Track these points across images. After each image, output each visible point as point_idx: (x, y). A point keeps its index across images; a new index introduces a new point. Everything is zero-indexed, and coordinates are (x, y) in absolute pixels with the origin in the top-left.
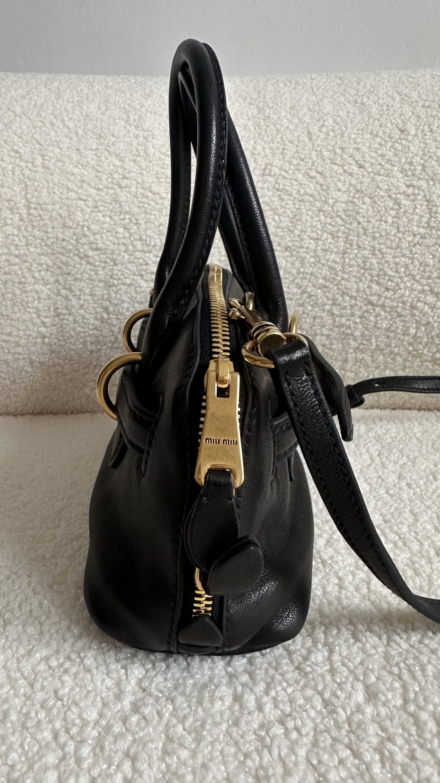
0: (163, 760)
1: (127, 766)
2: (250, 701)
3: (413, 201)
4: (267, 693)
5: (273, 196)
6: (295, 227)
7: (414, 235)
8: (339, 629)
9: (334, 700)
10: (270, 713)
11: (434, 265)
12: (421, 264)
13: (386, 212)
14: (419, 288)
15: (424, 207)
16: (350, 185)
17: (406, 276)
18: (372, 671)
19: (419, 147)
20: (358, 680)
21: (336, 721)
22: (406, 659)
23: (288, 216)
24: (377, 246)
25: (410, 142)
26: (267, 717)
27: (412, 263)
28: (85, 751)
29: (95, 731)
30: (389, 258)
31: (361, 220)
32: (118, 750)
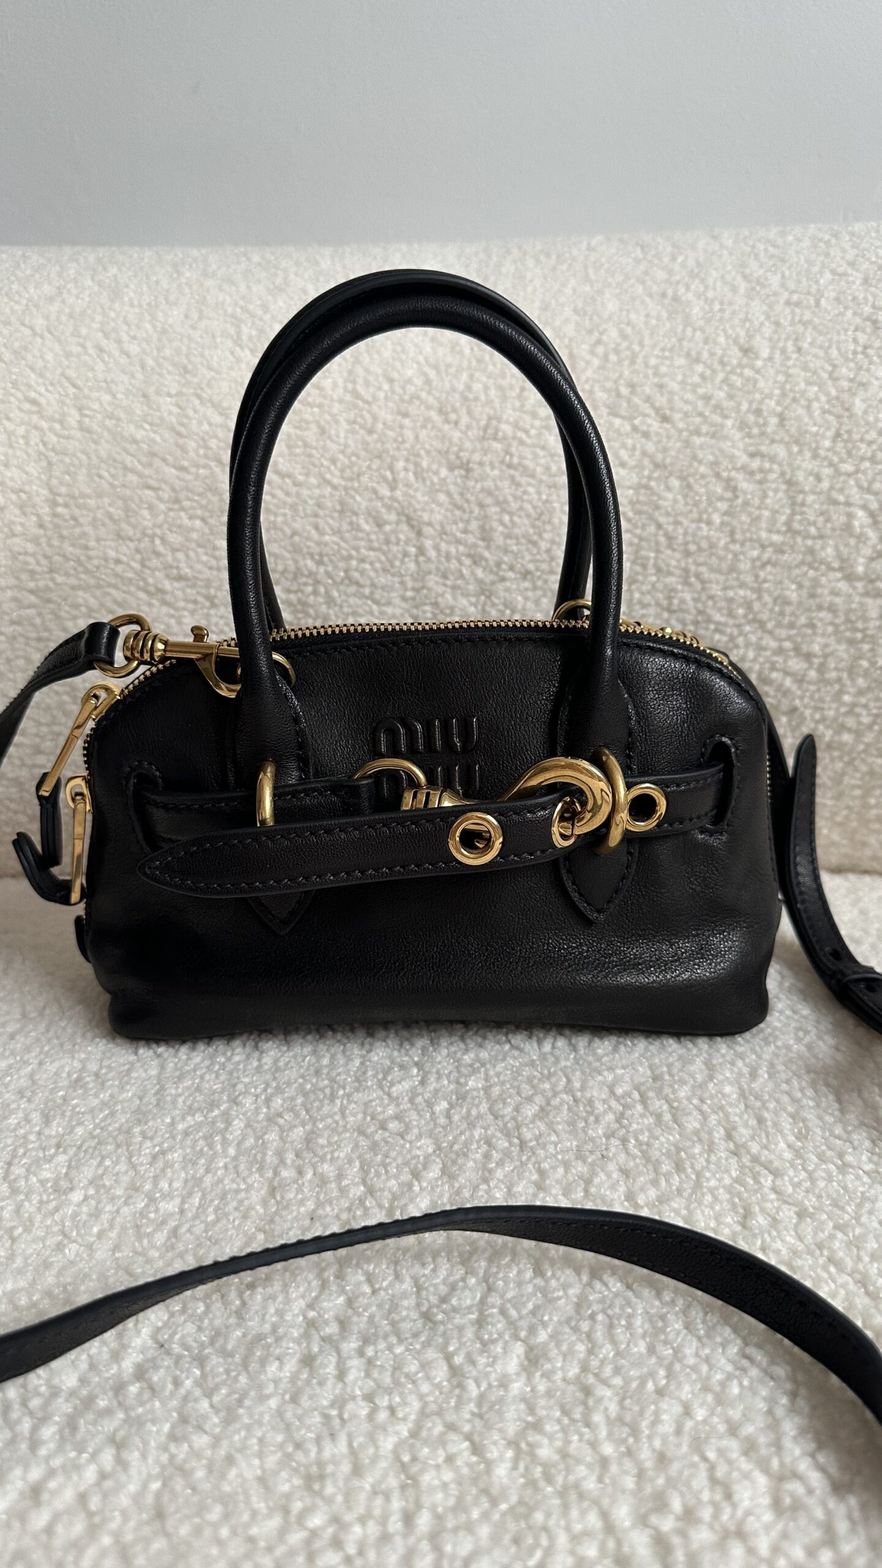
3: (760, 482)
5: (501, 478)
6: (540, 535)
7: (763, 547)
11: (800, 603)
12: (775, 600)
13: (710, 503)
14: (773, 644)
15: (780, 494)
16: (644, 454)
17: (749, 622)
19: (775, 382)
23: (528, 516)
24: (693, 568)
25: (758, 372)
27: (759, 598)
29: (69, 1405)
30: (716, 590)
31: (662, 520)
32: (99, 1432)
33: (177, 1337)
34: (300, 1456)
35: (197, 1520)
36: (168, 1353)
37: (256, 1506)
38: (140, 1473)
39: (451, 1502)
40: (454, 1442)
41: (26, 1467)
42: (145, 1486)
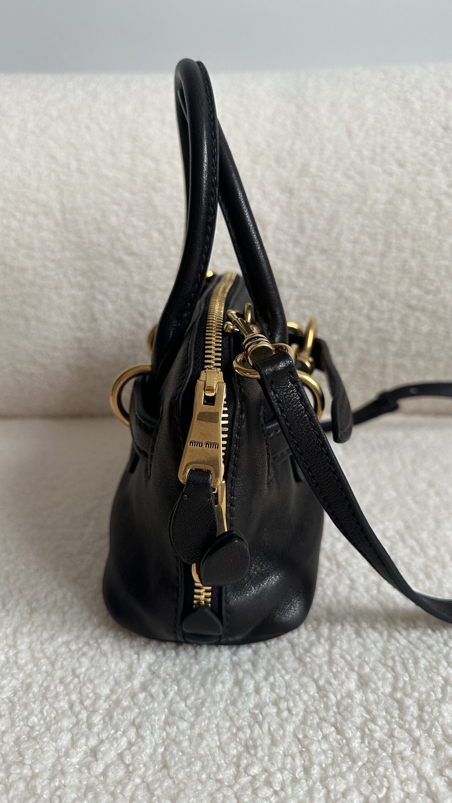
0: (164, 729)
1: (132, 733)
2: (250, 686)
4: (266, 679)
8: (343, 625)
9: (328, 687)
10: (266, 695)
18: (367, 663)
20: (353, 670)
21: (326, 705)
22: (402, 653)
26: (263, 700)
28: (96, 719)
29: (106, 704)
32: (125, 720)
33: (163, 668)
34: (241, 735)
35: (188, 770)
36: (159, 677)
37: (219, 762)
38: (151, 742)
39: (330, 761)
40: (327, 727)
41: (87, 739)
42: (155, 750)
